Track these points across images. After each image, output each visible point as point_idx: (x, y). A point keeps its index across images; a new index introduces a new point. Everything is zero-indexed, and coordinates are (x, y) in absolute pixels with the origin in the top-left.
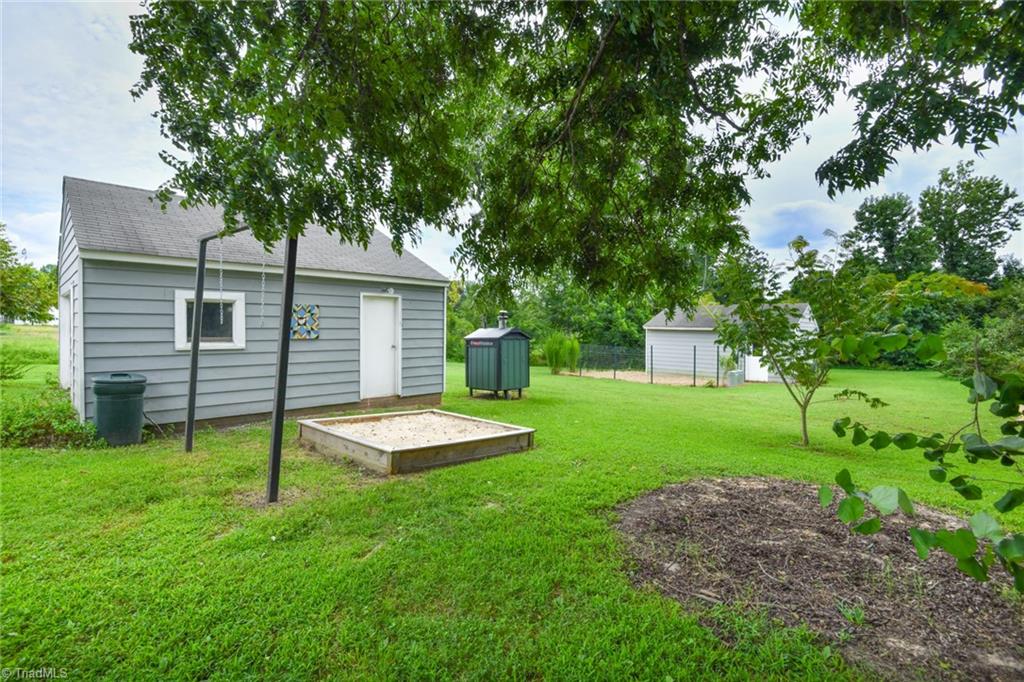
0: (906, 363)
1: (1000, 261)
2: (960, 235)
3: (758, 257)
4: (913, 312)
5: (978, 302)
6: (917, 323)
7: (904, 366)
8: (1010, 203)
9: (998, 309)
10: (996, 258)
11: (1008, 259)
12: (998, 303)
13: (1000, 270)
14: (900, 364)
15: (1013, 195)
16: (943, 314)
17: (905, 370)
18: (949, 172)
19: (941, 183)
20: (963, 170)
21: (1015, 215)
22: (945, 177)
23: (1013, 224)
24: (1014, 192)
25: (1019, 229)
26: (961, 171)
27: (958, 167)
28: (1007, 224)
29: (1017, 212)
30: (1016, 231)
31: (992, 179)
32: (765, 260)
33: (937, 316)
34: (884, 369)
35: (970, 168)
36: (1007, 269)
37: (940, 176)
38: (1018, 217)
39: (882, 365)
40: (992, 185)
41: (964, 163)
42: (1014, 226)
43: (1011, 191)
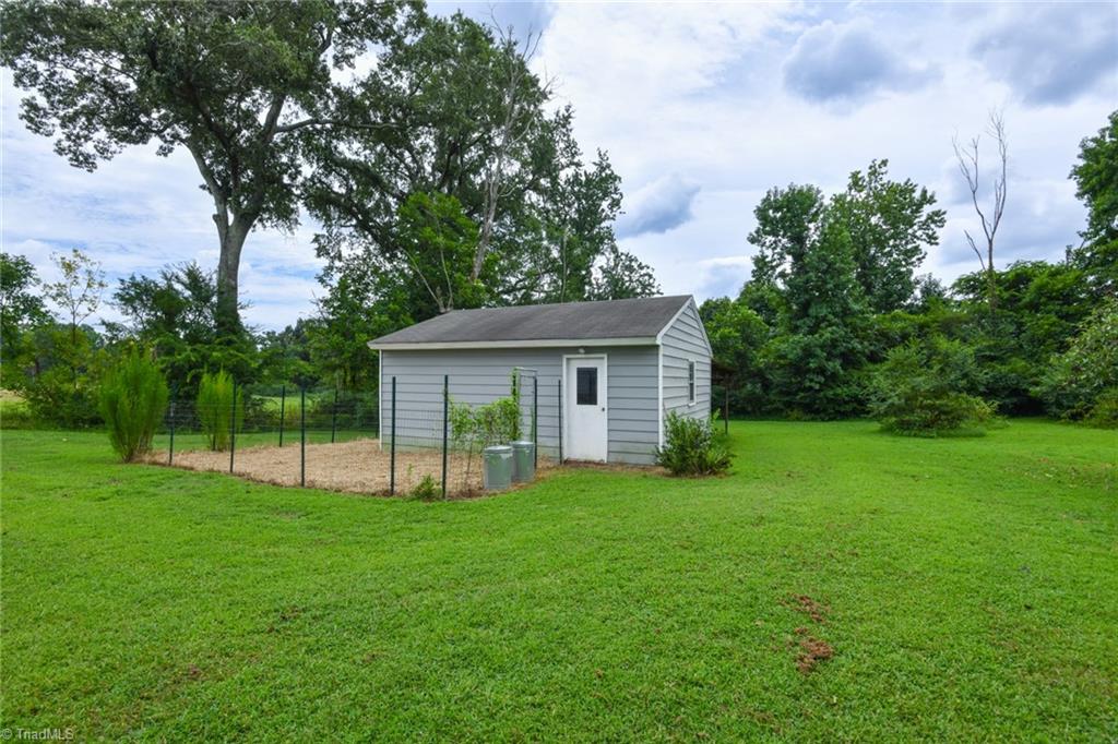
0: (825, 410)
1: (918, 282)
2: (872, 252)
3: (643, 272)
4: (832, 340)
5: (904, 328)
6: (836, 356)
7: (822, 415)
8: (927, 209)
9: (929, 336)
10: (913, 278)
11: (926, 279)
12: (927, 329)
13: (917, 293)
14: (817, 412)
15: (931, 201)
16: (866, 343)
17: (823, 420)
18: (859, 176)
19: (850, 189)
20: (875, 171)
21: (932, 226)
22: (856, 182)
23: (930, 237)
24: (932, 197)
25: (937, 244)
26: (874, 173)
27: (871, 168)
28: (924, 237)
29: (934, 222)
30: (934, 246)
31: (906, 184)
32: (650, 276)
33: (859, 347)
34: (798, 419)
35: (883, 170)
36: (927, 291)
37: (850, 180)
38: (936, 229)
39: (795, 414)
40: (907, 190)
41: (878, 163)
42: (932, 239)
43: (928, 195)
